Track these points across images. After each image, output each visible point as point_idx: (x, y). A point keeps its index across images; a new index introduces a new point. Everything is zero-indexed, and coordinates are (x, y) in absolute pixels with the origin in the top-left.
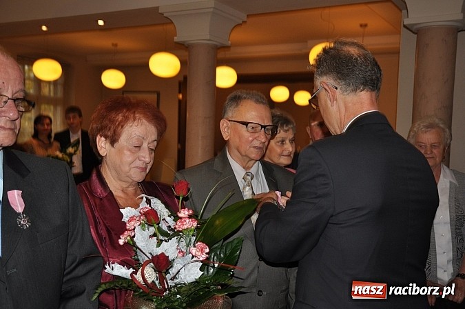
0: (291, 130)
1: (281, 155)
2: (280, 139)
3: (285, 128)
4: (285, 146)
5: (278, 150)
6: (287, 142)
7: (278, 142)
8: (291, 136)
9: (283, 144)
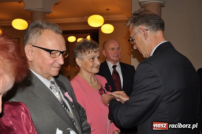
0: (98, 51)
1: (92, 67)
2: (92, 57)
3: (95, 50)
5: (91, 64)
6: (96, 59)
7: (90, 59)
8: (98, 55)
9: (94, 60)
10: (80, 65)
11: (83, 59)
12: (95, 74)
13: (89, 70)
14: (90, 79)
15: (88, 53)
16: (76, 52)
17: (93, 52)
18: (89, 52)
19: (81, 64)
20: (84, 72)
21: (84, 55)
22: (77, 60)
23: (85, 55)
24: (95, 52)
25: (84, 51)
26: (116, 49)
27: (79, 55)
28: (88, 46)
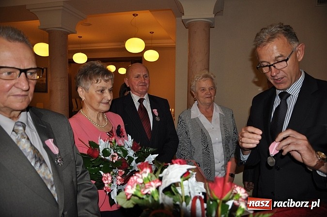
0: (110, 81)
1: (100, 102)
2: (101, 89)
3: (106, 78)
4: (105, 95)
5: (98, 98)
6: (107, 91)
7: (99, 91)
8: (110, 86)
9: (103, 93)
10: (83, 98)
11: (88, 90)
12: (103, 113)
13: (95, 106)
14: (96, 118)
15: (96, 82)
16: (79, 79)
17: (102, 81)
18: (98, 81)
19: (85, 96)
20: (89, 108)
21: (90, 84)
22: (80, 90)
23: (92, 84)
24: (106, 81)
25: (91, 79)
26: (142, 76)
27: (83, 83)
28: (97, 71)
